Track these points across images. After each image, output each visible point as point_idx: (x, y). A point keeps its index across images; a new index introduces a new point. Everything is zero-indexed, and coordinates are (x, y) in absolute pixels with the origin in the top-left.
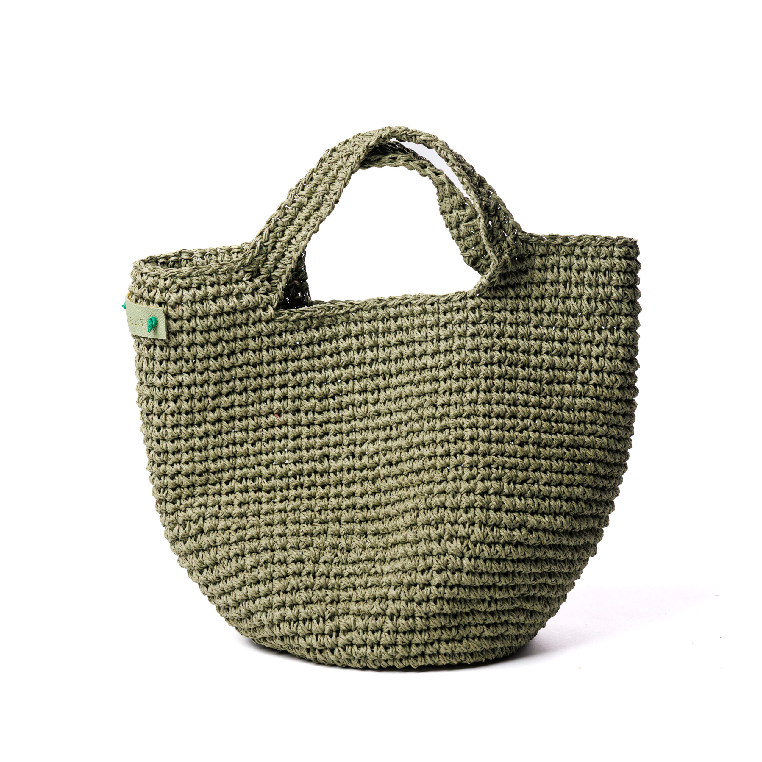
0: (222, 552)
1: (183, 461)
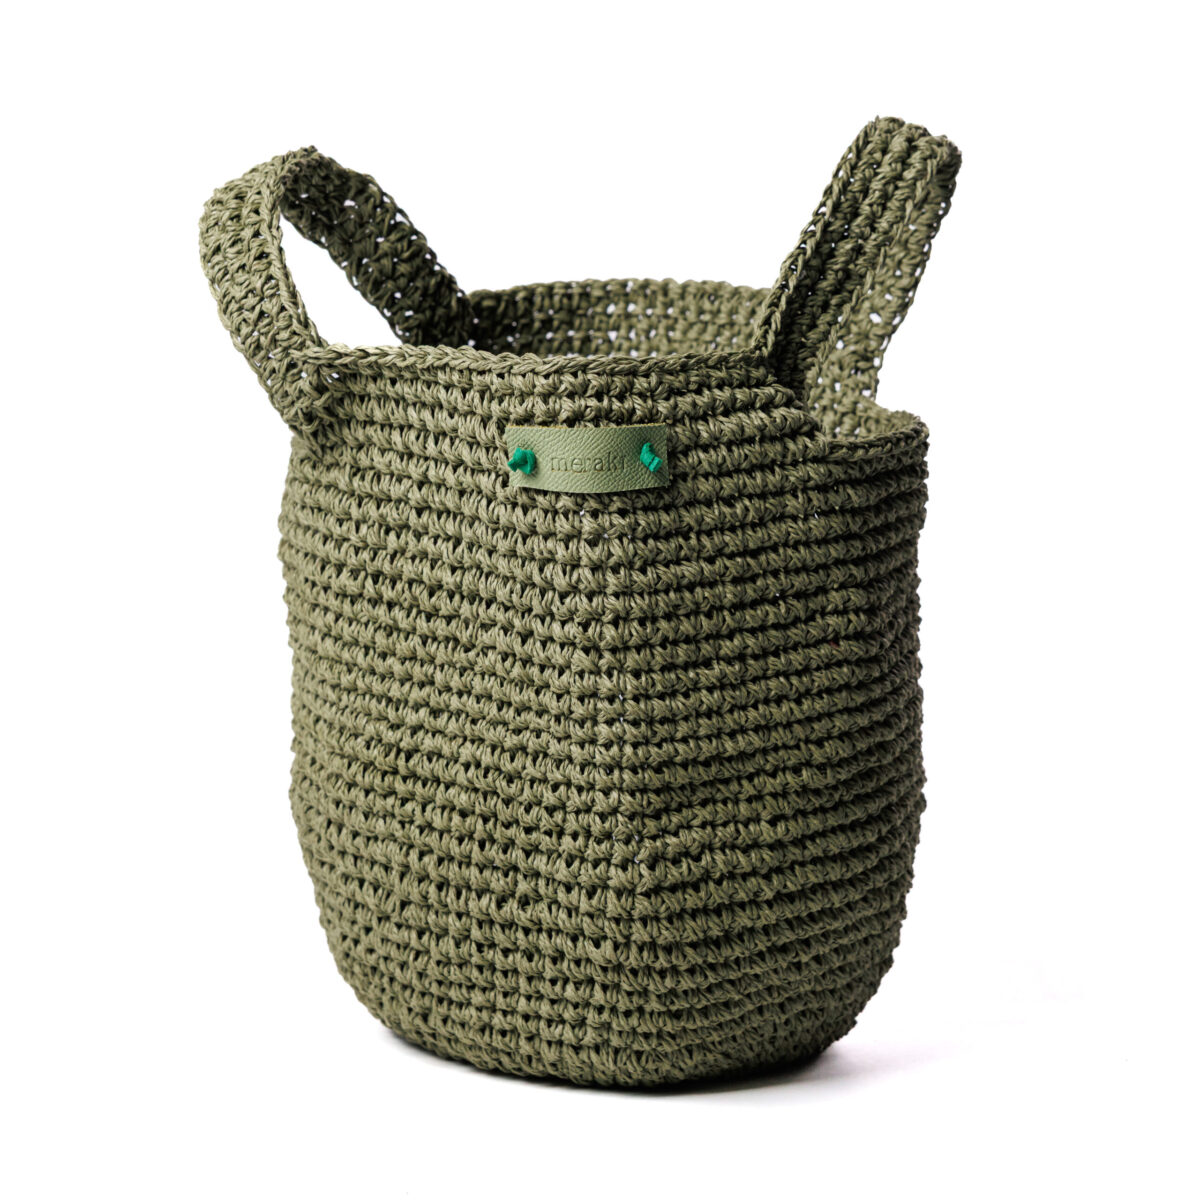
0: (744, 920)
1: (679, 735)
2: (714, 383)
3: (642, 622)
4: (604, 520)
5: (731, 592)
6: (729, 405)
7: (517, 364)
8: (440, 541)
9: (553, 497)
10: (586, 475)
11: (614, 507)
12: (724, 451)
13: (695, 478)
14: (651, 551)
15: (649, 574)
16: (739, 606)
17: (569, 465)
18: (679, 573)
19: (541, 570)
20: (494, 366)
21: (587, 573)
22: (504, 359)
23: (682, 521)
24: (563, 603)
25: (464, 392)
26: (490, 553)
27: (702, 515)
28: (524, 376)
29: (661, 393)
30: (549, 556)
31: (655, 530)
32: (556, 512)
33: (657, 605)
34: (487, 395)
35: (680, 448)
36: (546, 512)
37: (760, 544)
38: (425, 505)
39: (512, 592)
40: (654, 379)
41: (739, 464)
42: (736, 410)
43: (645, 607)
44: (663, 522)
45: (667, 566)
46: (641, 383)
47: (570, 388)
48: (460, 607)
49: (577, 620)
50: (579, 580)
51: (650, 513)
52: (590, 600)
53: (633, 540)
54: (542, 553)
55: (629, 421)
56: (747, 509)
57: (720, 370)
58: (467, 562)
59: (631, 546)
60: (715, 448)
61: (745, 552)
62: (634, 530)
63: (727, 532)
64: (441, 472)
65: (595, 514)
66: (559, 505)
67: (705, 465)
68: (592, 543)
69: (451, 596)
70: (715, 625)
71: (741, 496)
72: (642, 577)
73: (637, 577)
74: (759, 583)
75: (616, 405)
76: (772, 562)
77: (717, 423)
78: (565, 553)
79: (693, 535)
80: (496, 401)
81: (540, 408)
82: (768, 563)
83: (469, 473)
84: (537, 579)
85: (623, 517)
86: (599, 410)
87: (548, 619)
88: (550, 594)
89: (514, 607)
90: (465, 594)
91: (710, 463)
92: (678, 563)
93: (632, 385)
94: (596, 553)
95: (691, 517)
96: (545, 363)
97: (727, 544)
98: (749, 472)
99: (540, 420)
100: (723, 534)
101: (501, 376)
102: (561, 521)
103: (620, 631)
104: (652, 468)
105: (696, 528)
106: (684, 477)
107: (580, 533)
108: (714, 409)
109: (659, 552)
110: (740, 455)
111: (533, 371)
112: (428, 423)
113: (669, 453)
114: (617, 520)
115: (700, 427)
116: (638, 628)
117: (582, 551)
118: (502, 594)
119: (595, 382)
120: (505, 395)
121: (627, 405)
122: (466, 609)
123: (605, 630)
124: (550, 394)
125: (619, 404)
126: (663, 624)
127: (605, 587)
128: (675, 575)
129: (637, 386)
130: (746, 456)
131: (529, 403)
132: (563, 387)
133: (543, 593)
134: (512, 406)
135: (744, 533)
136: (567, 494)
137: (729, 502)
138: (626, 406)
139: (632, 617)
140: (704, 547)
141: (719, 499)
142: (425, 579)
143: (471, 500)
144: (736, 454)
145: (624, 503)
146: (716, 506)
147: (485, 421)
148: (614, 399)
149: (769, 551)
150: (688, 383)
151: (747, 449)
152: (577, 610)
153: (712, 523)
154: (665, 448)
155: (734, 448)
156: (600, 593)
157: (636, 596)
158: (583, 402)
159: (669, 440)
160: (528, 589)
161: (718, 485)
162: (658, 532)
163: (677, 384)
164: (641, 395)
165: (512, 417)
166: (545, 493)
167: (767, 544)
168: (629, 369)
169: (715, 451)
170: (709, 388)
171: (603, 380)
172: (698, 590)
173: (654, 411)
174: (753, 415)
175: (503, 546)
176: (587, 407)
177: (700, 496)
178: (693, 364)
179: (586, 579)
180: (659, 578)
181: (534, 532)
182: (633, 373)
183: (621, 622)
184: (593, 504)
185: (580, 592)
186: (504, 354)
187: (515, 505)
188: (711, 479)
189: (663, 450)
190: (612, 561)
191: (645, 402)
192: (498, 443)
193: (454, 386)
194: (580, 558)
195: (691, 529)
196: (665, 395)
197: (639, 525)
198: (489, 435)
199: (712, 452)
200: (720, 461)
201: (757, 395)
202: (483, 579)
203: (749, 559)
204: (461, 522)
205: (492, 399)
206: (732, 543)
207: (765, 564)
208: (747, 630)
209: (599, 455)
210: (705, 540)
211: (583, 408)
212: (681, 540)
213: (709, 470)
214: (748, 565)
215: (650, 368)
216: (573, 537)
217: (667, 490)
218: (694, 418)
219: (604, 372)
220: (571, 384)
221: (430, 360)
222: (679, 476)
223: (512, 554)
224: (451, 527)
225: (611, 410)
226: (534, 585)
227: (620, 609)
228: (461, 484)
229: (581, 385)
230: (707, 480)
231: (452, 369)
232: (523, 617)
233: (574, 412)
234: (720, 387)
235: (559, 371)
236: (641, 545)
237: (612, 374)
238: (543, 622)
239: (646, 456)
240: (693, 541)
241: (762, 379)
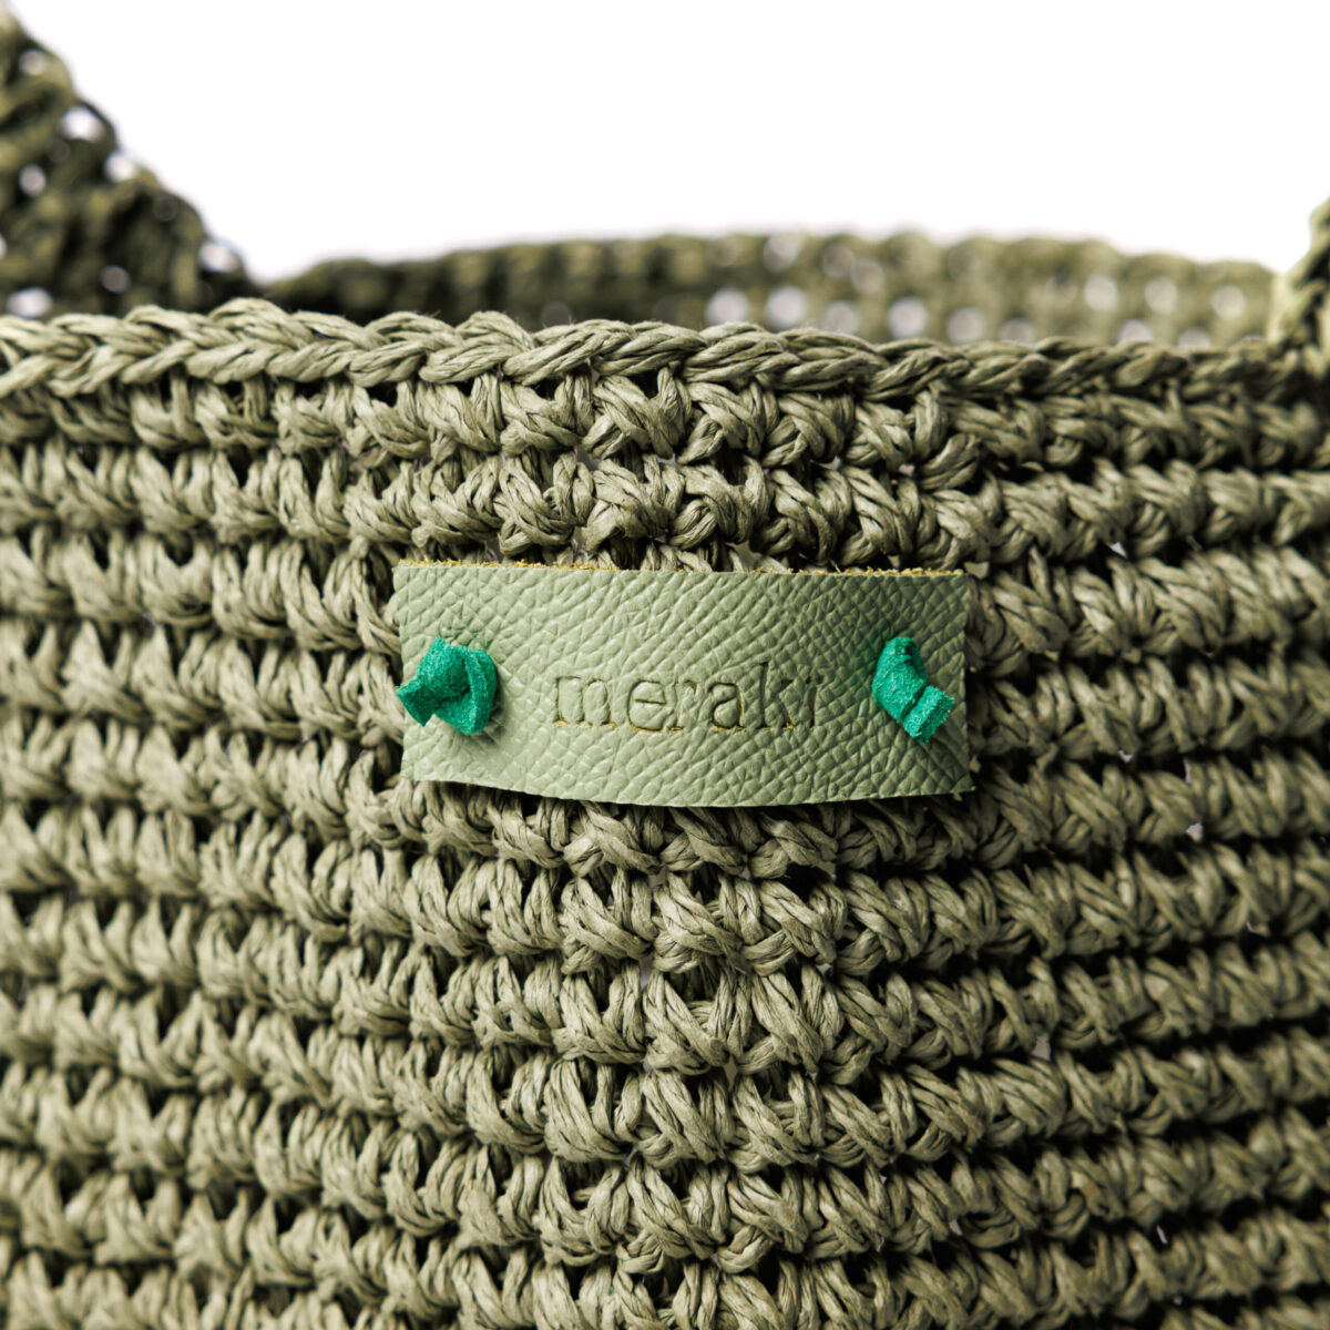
2: (1136, 448)
3: (856, 1270)
4: (739, 905)
5: (1163, 1174)
6: (1188, 525)
7: (442, 346)
8: (103, 1003)
9: (558, 817)
10: (677, 739)
11: (773, 860)
12: (1161, 682)
13: (1056, 769)
14: (898, 1024)
15: (889, 1101)
16: (1187, 1219)
17: (617, 702)
18: (992, 1106)
19: (500, 1085)
20: (358, 359)
21: (673, 1093)
22: (391, 335)
23: (1005, 920)
24: (579, 1206)
25: (241, 462)
26: (304, 1030)
27: (1077, 903)
28: (465, 388)
29: (951, 464)
30: (533, 1034)
31: (914, 948)
32: (563, 875)
33: (909, 1212)
34: (329, 470)
35: (1009, 665)
36: (528, 873)
37: (1269, 1011)
38: (50, 878)
39: (383, 1168)
40: (927, 414)
41: (1213, 732)
42: (1208, 546)
43: (870, 1223)
44: (943, 922)
45: (948, 1076)
46: (880, 428)
47: (628, 426)
48: (177, 1231)
49: (629, 1264)
50: (643, 1122)
51: (895, 887)
52: (681, 1193)
53: (835, 980)
54: (505, 1022)
55: (836, 558)
56: (1230, 887)
57: (1160, 402)
58: (212, 1065)
59: (830, 1002)
60: (1129, 670)
61: (1219, 1035)
62: (842, 945)
63: (1158, 965)
64: (125, 760)
65: (704, 884)
66: (578, 847)
67: (1096, 728)
68: (693, 988)
69: (143, 1191)
70: (1103, 1287)
71: (1212, 838)
72: (863, 1113)
73: (848, 1113)
74: (1261, 1142)
75: (791, 496)
76: (1307, 1072)
77: (1144, 586)
78: (591, 1020)
79: (1040, 971)
80: (365, 481)
81: (519, 500)
82: (1295, 1076)
83: (239, 749)
84: (483, 1115)
85: (805, 898)
86: (730, 508)
87: (517, 1262)
88: (531, 1170)
89: (388, 1221)
90: (198, 1181)
91: (1113, 724)
92: (985, 1064)
93: (850, 430)
94: (709, 1023)
95: (1040, 906)
96: (539, 343)
97: (1156, 1007)
98: (1245, 760)
99: (519, 539)
100: (1143, 968)
101: (383, 392)
102: (582, 903)
103: (784, 1300)
104: (913, 724)
105: (1055, 947)
106: (1020, 764)
107: (649, 948)
108: (1132, 536)
109: (926, 1025)
110: (1216, 700)
111: (495, 369)
112: (78, 590)
113: (970, 680)
114: (784, 906)
115: (1083, 595)
116: (846, 1291)
117: (655, 1015)
118: (344, 1178)
119: (719, 410)
120: (396, 460)
121: (832, 497)
122: (199, 1239)
123: (732, 1299)
124: (556, 450)
125: (803, 495)
126: (927, 1281)
127: (733, 1147)
128: (978, 1110)
129: (869, 435)
130: (1238, 706)
131: (480, 480)
132: (601, 426)
133: (502, 1169)
134: (421, 495)
135: (1215, 970)
136: (607, 807)
137: (1171, 858)
138: (828, 503)
139: (823, 1251)
140: (1079, 1013)
141: (1135, 846)
142: (47, 1134)
143: (247, 847)
144: (1203, 696)
145: (810, 844)
146: (1124, 872)
147: (317, 563)
148: (783, 477)
149: (1299, 1034)
150: (1047, 439)
151: (1240, 682)
152: (632, 1229)
153: (1110, 931)
154: (958, 658)
155: (1197, 675)
156: (715, 1167)
157: (840, 1180)
158: (673, 481)
159: (974, 630)
160: (446, 1152)
161: (1134, 802)
162: (924, 955)
163: (1008, 441)
164: (879, 468)
165: (419, 536)
166: (528, 804)
167: (1294, 1011)
168: (840, 375)
169: (1132, 681)
170: (1120, 462)
171: (748, 406)
172: (1050, 1162)
173: (925, 527)
174: (1267, 564)
175: (359, 1001)
176: (686, 498)
177: (1075, 837)
178: (1066, 377)
179: (670, 1114)
180: (923, 1119)
181: (478, 946)
182: (852, 386)
183: (787, 1271)
184: (700, 846)
185: (641, 1160)
186: (393, 318)
187: (412, 853)
188: (1112, 776)
189: (954, 663)
190: (762, 1055)
191: (894, 493)
192: (365, 629)
193: (204, 446)
194: (647, 1041)
195: (1035, 947)
196: (965, 473)
197: (861, 927)
198: (338, 604)
199: (1120, 683)
200: (1147, 716)
201: (1282, 499)
202: (271, 1122)
203: (1229, 1062)
204: (196, 930)
205: (346, 480)
206: (1172, 1005)
207: (1282, 1078)
208: (1211, 1306)
209: (727, 672)
210: (1082, 988)
211: (671, 500)
212: (1000, 986)
213: (1107, 744)
214: (1226, 1079)
215: (912, 378)
216: (625, 963)
217: (961, 809)
218: (1064, 562)
219: (749, 378)
220: (631, 412)
221: (104, 363)
222: (1000, 760)
223: (396, 1028)
224: (153, 953)
225: (774, 514)
226: (467, 1140)
227: (787, 1224)
228: (207, 794)
229: (667, 417)
230: (1098, 778)
231: (196, 384)
232: (421, 1255)
233: (639, 511)
234: (1158, 460)
235: (589, 369)
236: (864, 999)
237: (779, 385)
238: (496, 1270)
239: (892, 680)
240: (1042, 991)
241: (1302, 444)
